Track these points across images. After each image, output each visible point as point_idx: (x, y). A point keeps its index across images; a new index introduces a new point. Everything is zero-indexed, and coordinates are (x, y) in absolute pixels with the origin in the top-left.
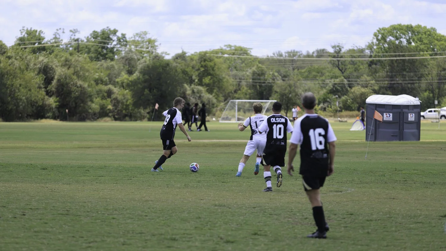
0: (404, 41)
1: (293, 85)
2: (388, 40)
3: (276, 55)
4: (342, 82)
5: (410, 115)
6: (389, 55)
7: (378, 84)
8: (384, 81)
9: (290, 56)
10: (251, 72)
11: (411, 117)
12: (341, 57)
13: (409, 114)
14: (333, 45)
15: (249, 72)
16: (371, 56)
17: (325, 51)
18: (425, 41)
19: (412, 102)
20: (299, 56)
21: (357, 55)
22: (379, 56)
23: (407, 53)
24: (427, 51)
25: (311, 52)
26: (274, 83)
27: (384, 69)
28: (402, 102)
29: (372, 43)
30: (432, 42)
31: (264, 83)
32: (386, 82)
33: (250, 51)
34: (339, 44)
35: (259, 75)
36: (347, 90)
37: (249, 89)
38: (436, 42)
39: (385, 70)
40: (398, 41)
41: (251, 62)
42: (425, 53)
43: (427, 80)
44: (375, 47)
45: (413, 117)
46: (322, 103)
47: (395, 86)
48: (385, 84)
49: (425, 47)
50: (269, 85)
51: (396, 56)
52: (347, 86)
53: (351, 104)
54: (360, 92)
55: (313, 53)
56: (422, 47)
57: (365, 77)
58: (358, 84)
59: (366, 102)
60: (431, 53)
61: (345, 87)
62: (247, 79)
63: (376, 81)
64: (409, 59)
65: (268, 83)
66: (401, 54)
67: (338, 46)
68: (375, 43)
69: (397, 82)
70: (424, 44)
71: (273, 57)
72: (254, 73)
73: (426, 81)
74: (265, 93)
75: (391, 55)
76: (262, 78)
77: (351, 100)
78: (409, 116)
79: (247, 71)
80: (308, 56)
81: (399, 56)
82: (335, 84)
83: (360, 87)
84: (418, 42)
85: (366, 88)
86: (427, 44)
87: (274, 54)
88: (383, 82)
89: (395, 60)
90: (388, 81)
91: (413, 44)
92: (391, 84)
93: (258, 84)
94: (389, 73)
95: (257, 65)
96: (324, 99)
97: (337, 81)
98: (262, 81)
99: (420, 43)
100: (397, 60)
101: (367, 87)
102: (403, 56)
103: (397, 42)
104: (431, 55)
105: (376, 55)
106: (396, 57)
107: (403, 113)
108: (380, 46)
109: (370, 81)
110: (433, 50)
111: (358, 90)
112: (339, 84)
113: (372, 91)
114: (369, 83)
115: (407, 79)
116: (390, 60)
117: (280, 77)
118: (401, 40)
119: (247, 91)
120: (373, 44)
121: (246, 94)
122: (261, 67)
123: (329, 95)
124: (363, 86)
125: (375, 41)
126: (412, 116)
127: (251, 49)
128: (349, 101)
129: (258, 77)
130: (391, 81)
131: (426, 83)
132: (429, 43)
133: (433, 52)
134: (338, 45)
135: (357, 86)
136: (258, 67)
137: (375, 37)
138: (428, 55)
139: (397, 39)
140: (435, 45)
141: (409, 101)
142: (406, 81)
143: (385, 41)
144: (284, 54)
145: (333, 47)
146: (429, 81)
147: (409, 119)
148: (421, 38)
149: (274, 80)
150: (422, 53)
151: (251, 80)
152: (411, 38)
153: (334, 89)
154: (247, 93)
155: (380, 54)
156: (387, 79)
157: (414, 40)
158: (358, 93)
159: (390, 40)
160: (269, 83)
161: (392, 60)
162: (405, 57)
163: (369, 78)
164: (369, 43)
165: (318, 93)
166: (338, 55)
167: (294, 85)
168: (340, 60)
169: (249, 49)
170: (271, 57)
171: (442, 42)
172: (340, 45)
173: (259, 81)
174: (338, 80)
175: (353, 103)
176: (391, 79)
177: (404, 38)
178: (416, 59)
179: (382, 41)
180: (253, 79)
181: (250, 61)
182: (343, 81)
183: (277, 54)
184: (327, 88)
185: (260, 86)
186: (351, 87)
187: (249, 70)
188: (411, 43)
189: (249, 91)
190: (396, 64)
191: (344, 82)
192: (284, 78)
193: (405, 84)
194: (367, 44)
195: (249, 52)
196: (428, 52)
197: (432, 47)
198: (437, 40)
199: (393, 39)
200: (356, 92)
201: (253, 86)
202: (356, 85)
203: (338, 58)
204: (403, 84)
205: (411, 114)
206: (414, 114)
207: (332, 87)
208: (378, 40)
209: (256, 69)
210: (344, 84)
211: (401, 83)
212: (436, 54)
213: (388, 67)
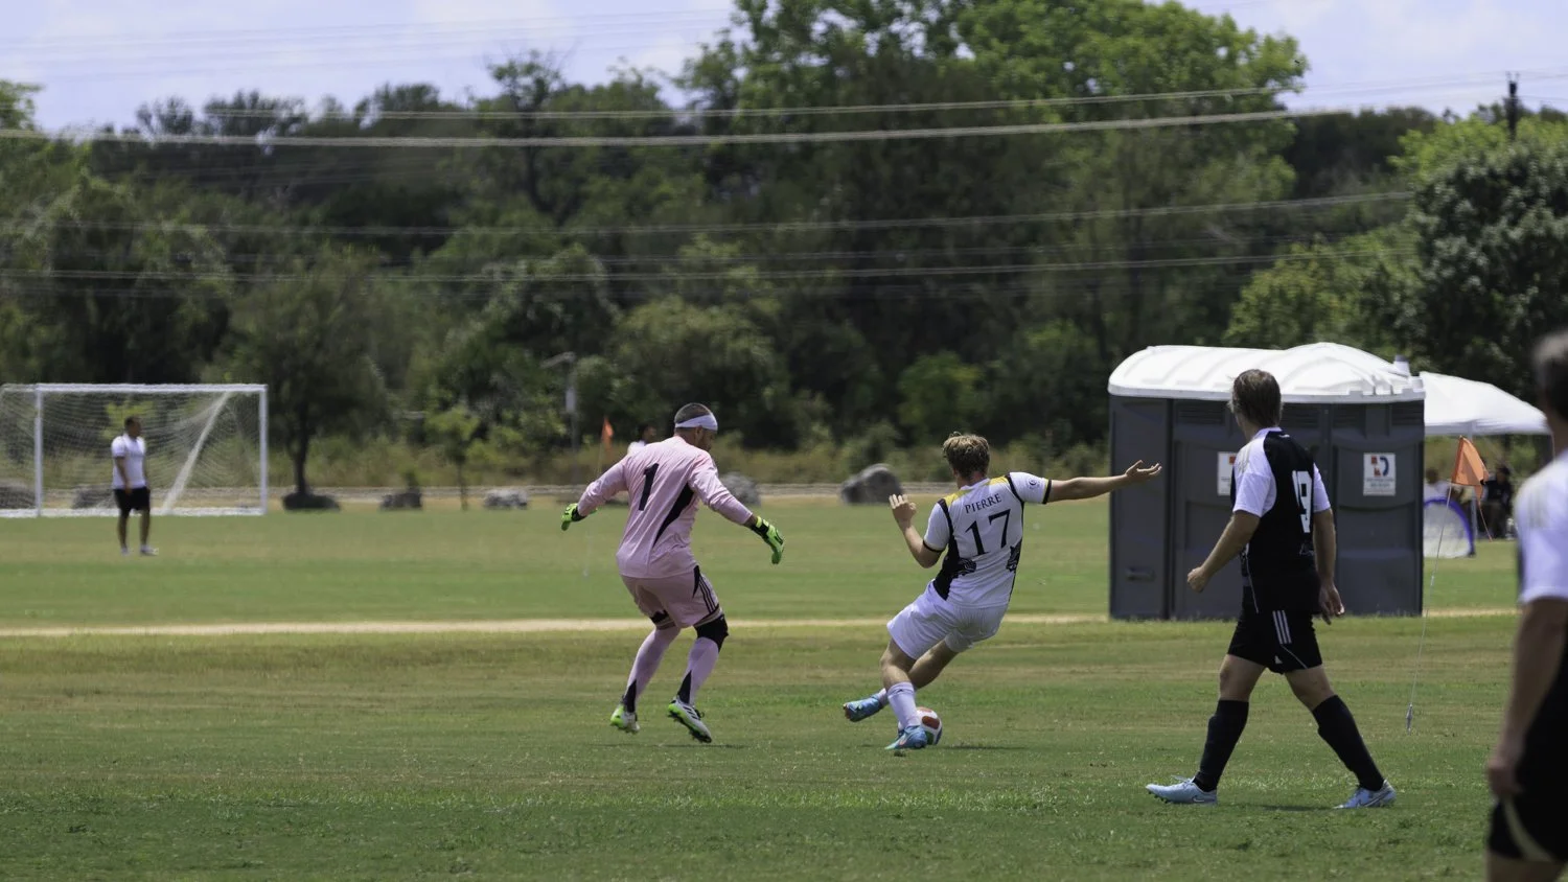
0: (915, 39)
1: (337, 294)
2: (818, 28)
3: (155, 122)
4: (574, 277)
5: (1374, 461)
6: (842, 116)
7: (779, 283)
8: (821, 265)
9: (231, 128)
10: (51, 224)
11: (1377, 473)
12: (549, 130)
13: (1367, 458)
14: (502, 61)
15: (36, 224)
16: (716, 125)
17: (428, 98)
18: (1035, 36)
19: (1382, 383)
20: (283, 128)
21: (636, 121)
22: (767, 126)
23: (947, 106)
24: (1047, 95)
25: (348, 105)
26: (183, 283)
27: (821, 195)
28: (1328, 389)
29: (726, 46)
30: (1078, 40)
31: (127, 283)
32: (831, 273)
33: (29, 102)
34: (535, 54)
35: (94, 238)
36: (606, 321)
37: (40, 322)
38: (1096, 38)
39: (825, 201)
40: (877, 36)
41: (39, 163)
42: (1039, 102)
43: (1066, 261)
44: (740, 73)
45: (1386, 472)
46: (463, 401)
47: (880, 292)
48: (821, 282)
49: (1036, 70)
50: (156, 293)
51: (883, 122)
52: (602, 296)
53: (630, 403)
54: (680, 331)
55: (362, 107)
56: (1022, 67)
57: (703, 248)
58: (668, 287)
59: (1110, 390)
60: (1064, 101)
61: (594, 304)
62: (24, 266)
63: (772, 265)
64: (961, 139)
65: (149, 281)
66: (913, 107)
67: (530, 69)
68: (738, 50)
69: (899, 272)
70: (1031, 52)
71: (137, 131)
72: (64, 232)
73: (1064, 266)
74: (131, 344)
75: (857, 116)
76: (113, 253)
77: (630, 379)
78: (1369, 470)
79: (27, 216)
80: (333, 125)
81: (904, 120)
82: (537, 286)
83: (676, 303)
84: (995, 42)
85: (714, 310)
86: (1043, 50)
87: (144, 117)
88: (816, 274)
89: (876, 141)
90: (839, 263)
91: (964, 52)
92: (855, 281)
93: (89, 291)
94: (844, 224)
95: (84, 182)
96: (472, 373)
97: (548, 268)
98: (117, 275)
99: (1005, 48)
100: (891, 142)
101: (715, 301)
102: (927, 120)
103: (871, 41)
104: (1068, 117)
105: (747, 118)
106: (884, 128)
107: (1335, 450)
108: (771, 68)
109: (731, 265)
110: (1078, 81)
111: (670, 319)
112: (560, 285)
113: (745, 324)
114: (726, 282)
115: (951, 252)
116: (850, 143)
117: (220, 249)
118: (896, 27)
119: (29, 329)
120: (731, 56)
121: (25, 352)
122: (108, 195)
123: (502, 348)
124: (696, 300)
125: (743, 36)
126: (1381, 466)
127: (36, 89)
128: (617, 384)
129: (93, 252)
130: (861, 264)
131: (1059, 274)
132: (1056, 44)
133: (1078, 100)
134: (527, 59)
135: (660, 299)
136: (89, 196)
137: (744, 15)
138: (1056, 118)
139: (872, 25)
140: (1091, 59)
141: (1362, 383)
142: (947, 263)
143: (803, 34)
144: (199, 116)
145: (500, 74)
146: (1078, 266)
147: (1368, 489)
148: (1009, 17)
149: (184, 264)
150: (1018, 104)
151: (48, 272)
152: (953, 18)
153: (531, 315)
154: (32, 342)
155: (773, 112)
156: (837, 254)
157: (967, 32)
158: (664, 337)
159: (832, 27)
160: (161, 284)
161: (866, 145)
162: (939, 126)
163: (723, 252)
164: (705, 47)
165: (440, 337)
166: (529, 121)
167: (343, 298)
168: (540, 148)
169: (22, 88)
170: (126, 131)
171: (1130, 41)
172: (541, 61)
173: (99, 274)
174: (551, 263)
175: (639, 393)
176: (862, 254)
177: (914, 18)
178: (1004, 140)
179: (788, 40)
180: (60, 264)
181: (33, 157)
182: (579, 266)
183: (162, 118)
184: (492, 307)
185: (104, 305)
186: (626, 305)
187: (36, 208)
188: (950, 47)
189: (43, 333)
190: (885, 171)
191: (590, 276)
192: (242, 258)
193: (941, 280)
194: (697, 55)
195: (20, 106)
196: (1053, 101)
197: (1069, 66)
198: (1102, 27)
199: (846, 24)
200: (655, 328)
201: (67, 304)
202: (657, 291)
203: (528, 134)
204: (931, 285)
205: (1378, 456)
206: (1391, 458)
207: (515, 303)
208: (759, 30)
209: (75, 203)
210: (589, 287)
211: (917, 280)
212: (1100, 111)
213: (838, 189)
